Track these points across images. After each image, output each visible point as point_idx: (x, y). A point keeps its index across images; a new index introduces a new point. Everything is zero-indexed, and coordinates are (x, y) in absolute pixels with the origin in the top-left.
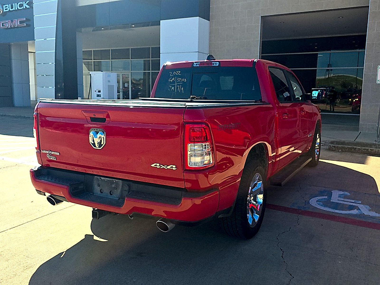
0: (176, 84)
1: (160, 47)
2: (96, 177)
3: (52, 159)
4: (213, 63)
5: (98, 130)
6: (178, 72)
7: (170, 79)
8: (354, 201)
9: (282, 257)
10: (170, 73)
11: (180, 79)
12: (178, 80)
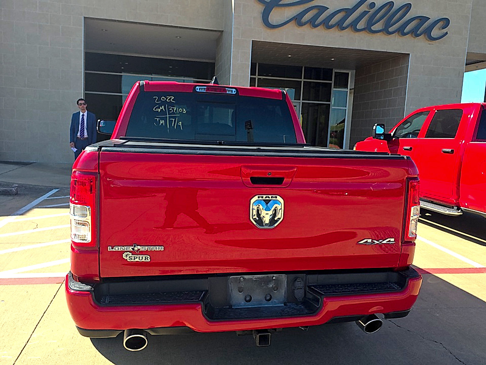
0: (168, 116)
2: (231, 277)
3: (137, 260)
4: (227, 89)
5: (270, 197)
6: (171, 98)
7: (157, 108)
10: (154, 97)
11: (175, 108)
12: (170, 109)
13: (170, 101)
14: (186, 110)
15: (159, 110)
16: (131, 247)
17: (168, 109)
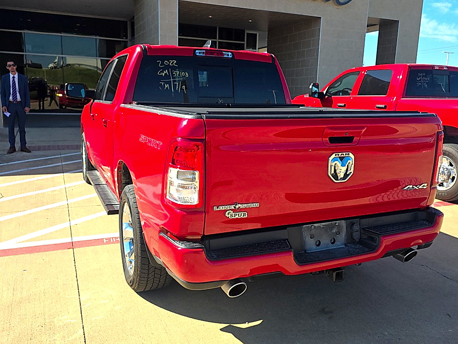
0: (172, 80)
2: (304, 226)
3: (237, 217)
4: (224, 53)
5: (345, 154)
6: (173, 62)
7: (161, 72)
10: (158, 61)
11: (178, 72)
12: (174, 73)
13: (172, 65)
14: (188, 74)
15: (164, 74)
16: (233, 206)
17: (172, 72)
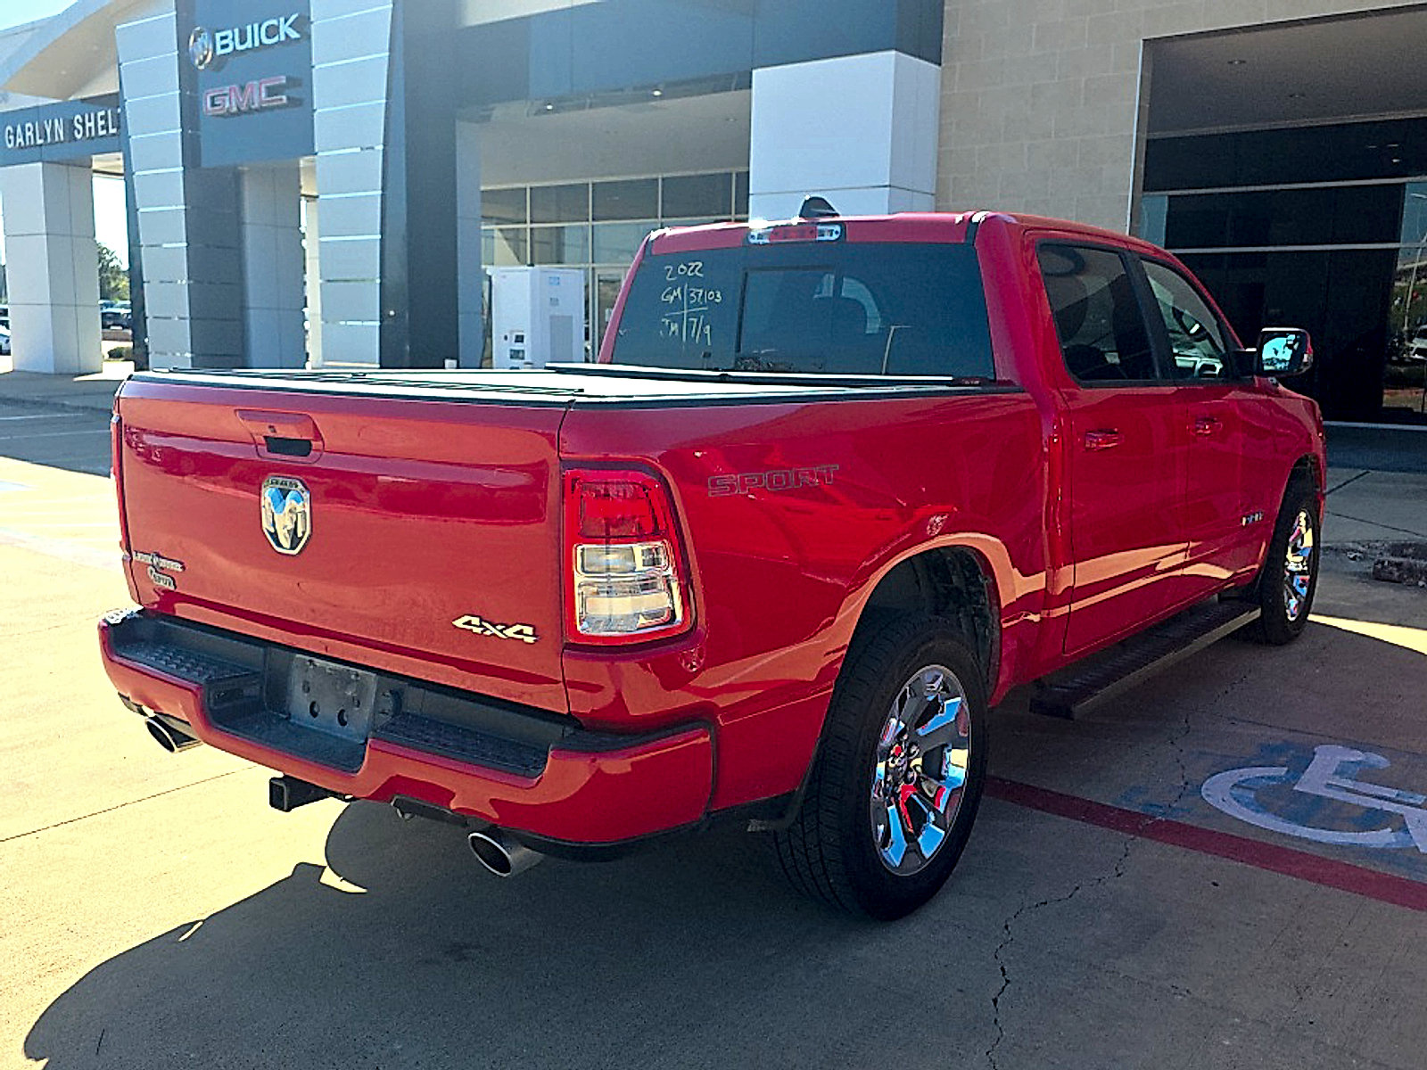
0: (685, 312)
1: (748, 173)
2: (298, 656)
3: (162, 583)
4: (819, 227)
6: (696, 266)
7: (667, 294)
8: (1397, 792)
9: (995, 1001)
10: (666, 268)
11: (701, 291)
12: (692, 295)
13: (693, 274)
14: (721, 295)
15: (672, 298)
17: (689, 293)
